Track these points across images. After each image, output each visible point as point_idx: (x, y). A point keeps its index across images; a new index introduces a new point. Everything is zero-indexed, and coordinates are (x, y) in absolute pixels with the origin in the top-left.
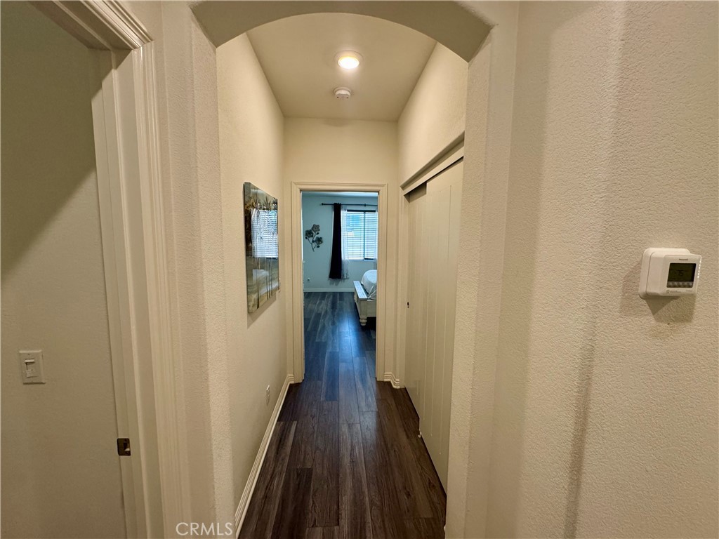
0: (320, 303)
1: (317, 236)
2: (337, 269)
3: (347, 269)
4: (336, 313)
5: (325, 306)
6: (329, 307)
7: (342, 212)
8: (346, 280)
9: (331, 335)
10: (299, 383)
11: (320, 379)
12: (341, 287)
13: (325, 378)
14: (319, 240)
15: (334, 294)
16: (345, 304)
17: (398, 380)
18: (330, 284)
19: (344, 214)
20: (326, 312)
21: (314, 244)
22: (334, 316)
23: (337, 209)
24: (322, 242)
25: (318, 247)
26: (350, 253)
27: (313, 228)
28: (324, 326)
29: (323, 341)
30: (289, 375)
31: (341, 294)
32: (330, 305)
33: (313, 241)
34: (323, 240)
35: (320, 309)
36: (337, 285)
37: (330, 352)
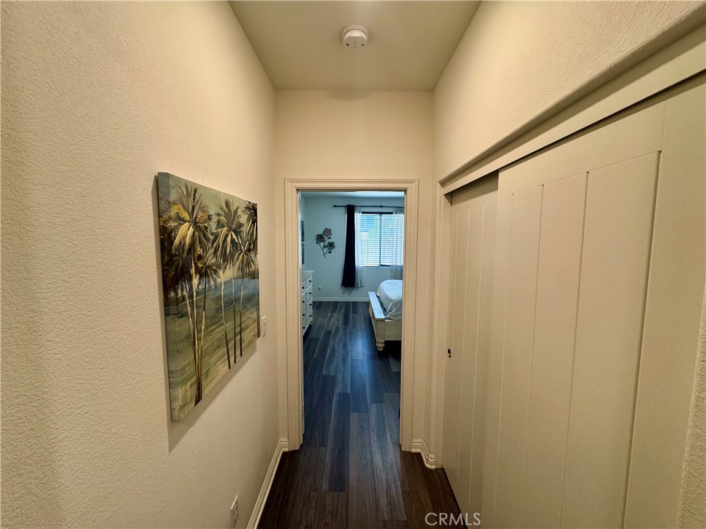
0: (331, 316)
1: (329, 240)
2: (350, 276)
3: (361, 276)
4: (348, 332)
5: (336, 320)
6: (340, 322)
7: (356, 214)
8: (360, 289)
9: (341, 365)
10: (295, 452)
11: (323, 444)
12: (355, 296)
13: (330, 441)
14: (331, 245)
15: (347, 304)
16: (358, 318)
17: (432, 456)
18: (343, 293)
19: (358, 216)
20: (337, 329)
21: (326, 250)
22: (345, 335)
23: (351, 211)
24: (334, 247)
25: (330, 252)
26: (365, 258)
27: (324, 232)
28: (333, 351)
29: (332, 374)
30: (282, 439)
31: (355, 303)
32: (341, 319)
33: (325, 247)
34: (336, 245)
35: (330, 325)
36: (350, 294)
37: (340, 394)
